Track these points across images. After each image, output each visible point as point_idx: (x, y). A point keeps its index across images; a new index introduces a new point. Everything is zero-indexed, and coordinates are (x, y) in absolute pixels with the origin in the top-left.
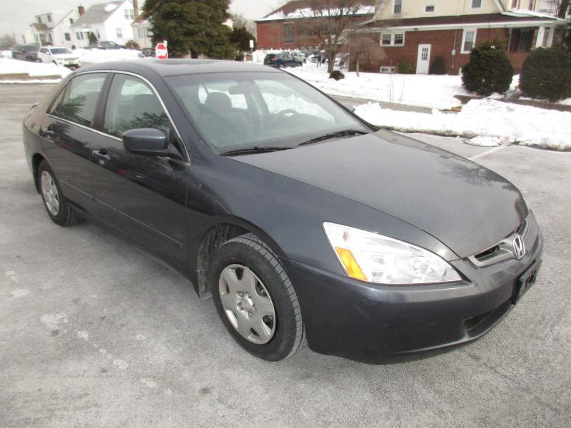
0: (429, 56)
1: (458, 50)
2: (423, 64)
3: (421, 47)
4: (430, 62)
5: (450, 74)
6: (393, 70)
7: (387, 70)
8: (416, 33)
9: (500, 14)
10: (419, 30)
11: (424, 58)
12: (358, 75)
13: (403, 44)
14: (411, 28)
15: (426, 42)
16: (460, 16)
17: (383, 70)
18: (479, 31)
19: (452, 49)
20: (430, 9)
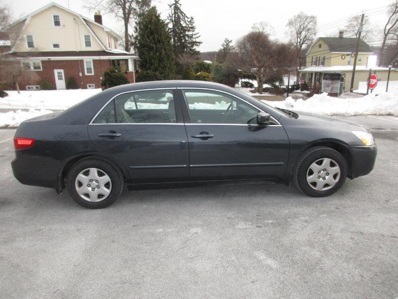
0: (63, 77)
1: (83, 73)
2: (61, 83)
3: (56, 71)
4: (66, 81)
5: (82, 88)
6: (37, 88)
7: (32, 88)
8: (49, 61)
9: (105, 51)
10: (52, 60)
11: (60, 78)
12: (19, 93)
13: (41, 69)
14: (45, 58)
15: (60, 68)
16: (79, 52)
17: (29, 88)
18: (94, 61)
19: (79, 72)
20: (56, 46)
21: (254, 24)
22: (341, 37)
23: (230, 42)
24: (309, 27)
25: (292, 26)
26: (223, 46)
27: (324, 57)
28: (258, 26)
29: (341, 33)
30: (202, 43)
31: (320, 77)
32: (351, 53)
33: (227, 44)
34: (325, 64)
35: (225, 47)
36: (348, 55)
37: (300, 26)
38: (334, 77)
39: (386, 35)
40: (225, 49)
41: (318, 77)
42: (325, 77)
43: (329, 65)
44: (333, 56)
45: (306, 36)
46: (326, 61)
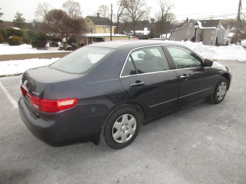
21: (39, 4)
22: (98, 17)
23: (21, 15)
24: (77, 9)
25: (65, 8)
26: (16, 17)
27: (92, 28)
28: (42, 5)
29: (98, 14)
30: (3, 14)
31: (91, 40)
32: (108, 26)
33: (19, 17)
34: (93, 32)
35: (18, 18)
36: (106, 27)
37: (71, 8)
38: (99, 40)
39: (118, 17)
40: (17, 20)
41: (90, 40)
42: (94, 40)
43: (95, 33)
44: (96, 27)
45: (75, 15)
46: (93, 30)
